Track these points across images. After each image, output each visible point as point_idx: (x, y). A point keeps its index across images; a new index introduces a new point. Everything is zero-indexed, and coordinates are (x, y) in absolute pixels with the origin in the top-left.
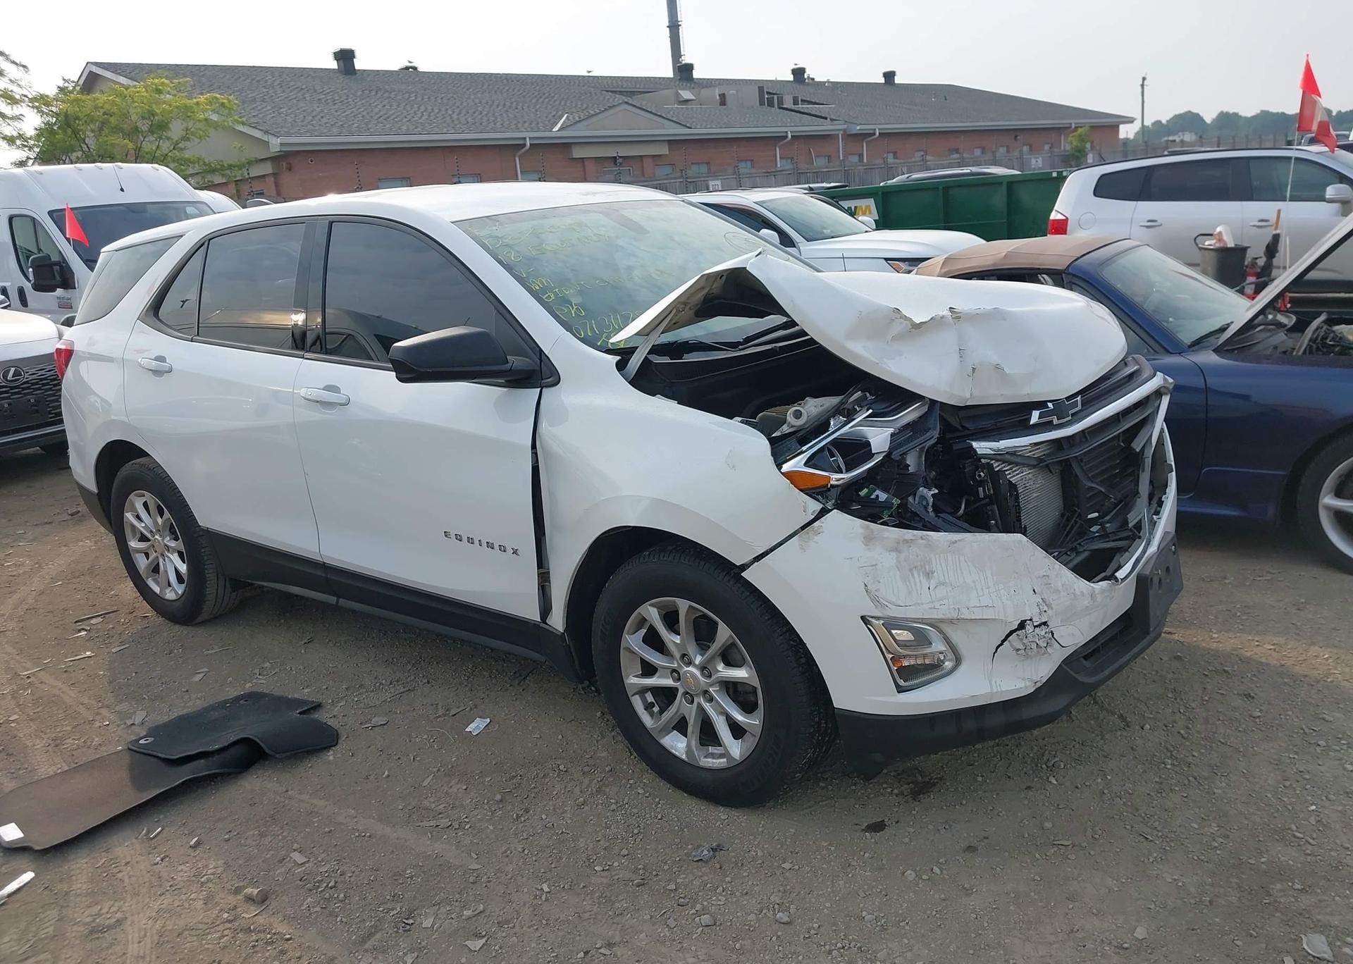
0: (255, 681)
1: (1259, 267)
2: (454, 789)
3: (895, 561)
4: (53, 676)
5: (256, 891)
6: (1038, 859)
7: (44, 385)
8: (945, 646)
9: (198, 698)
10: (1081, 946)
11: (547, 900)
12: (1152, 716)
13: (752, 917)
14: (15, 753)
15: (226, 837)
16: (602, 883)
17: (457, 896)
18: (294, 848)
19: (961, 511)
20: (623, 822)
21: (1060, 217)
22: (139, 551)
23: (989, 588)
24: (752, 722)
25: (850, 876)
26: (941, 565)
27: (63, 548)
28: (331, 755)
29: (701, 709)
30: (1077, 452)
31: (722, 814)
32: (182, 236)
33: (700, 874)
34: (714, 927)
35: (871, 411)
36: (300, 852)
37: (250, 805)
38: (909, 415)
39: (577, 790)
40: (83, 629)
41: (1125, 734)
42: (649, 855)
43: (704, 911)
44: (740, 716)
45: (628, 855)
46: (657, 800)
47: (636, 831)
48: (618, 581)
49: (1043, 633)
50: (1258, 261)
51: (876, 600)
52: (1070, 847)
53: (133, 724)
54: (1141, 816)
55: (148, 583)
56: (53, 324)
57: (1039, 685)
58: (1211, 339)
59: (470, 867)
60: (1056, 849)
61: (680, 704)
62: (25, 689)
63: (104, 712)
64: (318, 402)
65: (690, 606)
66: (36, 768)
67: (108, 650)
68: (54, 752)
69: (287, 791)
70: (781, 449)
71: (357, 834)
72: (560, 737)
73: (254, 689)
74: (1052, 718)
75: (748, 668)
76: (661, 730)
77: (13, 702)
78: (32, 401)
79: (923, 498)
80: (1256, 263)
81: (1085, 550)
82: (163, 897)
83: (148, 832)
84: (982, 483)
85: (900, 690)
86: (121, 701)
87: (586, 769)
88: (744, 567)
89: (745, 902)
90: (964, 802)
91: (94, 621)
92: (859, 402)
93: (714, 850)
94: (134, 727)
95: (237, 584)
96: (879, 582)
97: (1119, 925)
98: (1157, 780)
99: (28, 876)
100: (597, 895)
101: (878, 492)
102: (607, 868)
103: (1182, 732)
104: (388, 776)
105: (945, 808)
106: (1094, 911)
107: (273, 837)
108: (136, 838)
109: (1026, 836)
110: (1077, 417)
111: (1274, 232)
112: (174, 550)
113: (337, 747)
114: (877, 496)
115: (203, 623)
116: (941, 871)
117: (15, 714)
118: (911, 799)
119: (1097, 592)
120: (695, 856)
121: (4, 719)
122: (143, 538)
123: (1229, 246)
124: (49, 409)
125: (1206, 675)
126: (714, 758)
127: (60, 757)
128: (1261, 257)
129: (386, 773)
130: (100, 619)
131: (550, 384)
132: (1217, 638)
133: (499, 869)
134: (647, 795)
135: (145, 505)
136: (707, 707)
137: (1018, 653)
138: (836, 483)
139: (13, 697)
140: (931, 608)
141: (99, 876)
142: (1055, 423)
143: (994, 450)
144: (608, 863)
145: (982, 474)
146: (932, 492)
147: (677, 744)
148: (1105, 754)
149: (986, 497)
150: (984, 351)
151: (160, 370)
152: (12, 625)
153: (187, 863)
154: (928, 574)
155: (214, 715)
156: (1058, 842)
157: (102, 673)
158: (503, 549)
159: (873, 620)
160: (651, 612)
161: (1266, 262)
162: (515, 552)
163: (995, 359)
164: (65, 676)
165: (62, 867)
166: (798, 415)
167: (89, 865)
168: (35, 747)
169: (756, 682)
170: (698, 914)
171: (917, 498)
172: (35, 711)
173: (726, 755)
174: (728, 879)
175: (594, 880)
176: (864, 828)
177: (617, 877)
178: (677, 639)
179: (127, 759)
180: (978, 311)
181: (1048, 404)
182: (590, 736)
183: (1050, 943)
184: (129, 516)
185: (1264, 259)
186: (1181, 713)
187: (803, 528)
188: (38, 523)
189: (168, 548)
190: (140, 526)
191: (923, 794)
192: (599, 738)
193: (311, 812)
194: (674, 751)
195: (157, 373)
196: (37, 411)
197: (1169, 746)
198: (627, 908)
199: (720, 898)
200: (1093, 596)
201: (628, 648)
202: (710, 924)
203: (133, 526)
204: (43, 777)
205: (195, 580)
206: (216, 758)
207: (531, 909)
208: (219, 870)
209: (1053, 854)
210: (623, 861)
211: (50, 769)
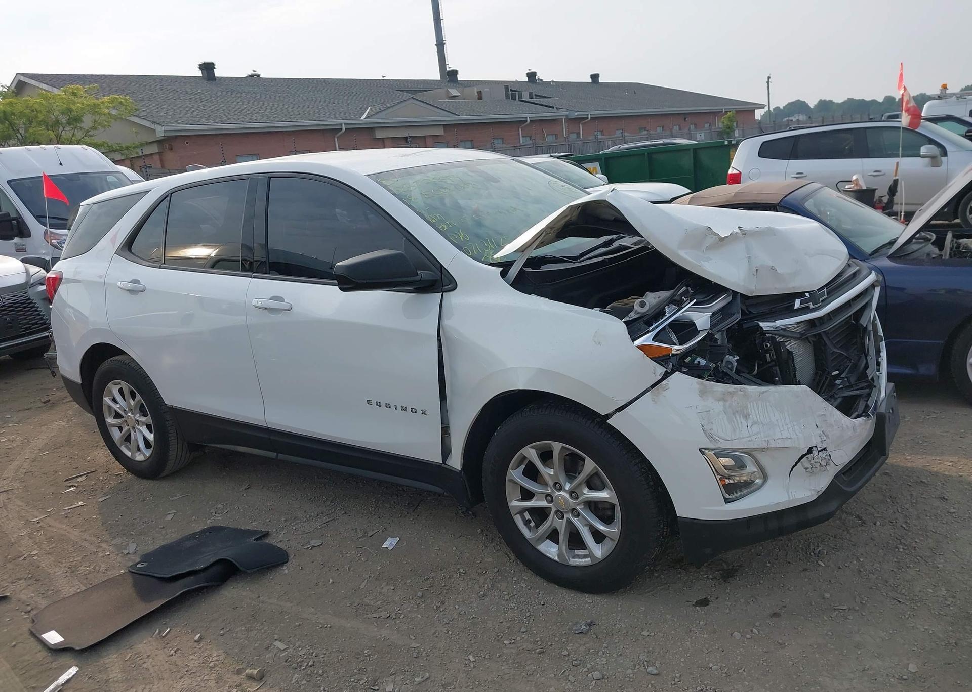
0: (213, 518)
1: (885, 203)
2: (385, 590)
3: (722, 407)
4: (57, 521)
5: (255, 672)
6: (826, 620)
7: (16, 307)
8: (756, 467)
9: (173, 533)
10: (873, 680)
11: (474, 667)
12: (879, 515)
13: (629, 671)
14: (41, 579)
15: (221, 632)
16: (512, 653)
17: (407, 667)
18: (275, 638)
19: (756, 372)
20: (516, 608)
21: (735, 172)
22: (114, 425)
23: (787, 425)
24: (612, 530)
25: (693, 638)
26: (754, 409)
27: (43, 427)
28: (285, 569)
29: (569, 522)
30: (828, 327)
31: (587, 600)
32: (149, 192)
33: (583, 643)
34: (603, 680)
35: (695, 301)
36: (280, 641)
37: (233, 608)
38: (719, 303)
39: (476, 586)
40: (72, 486)
41: (863, 528)
42: (542, 631)
43: (593, 669)
44: (602, 527)
45: (526, 632)
46: (537, 591)
47: (528, 614)
48: (503, 432)
49: (824, 456)
50: (883, 198)
51: (710, 436)
52: (847, 610)
53: (128, 553)
54: (891, 585)
55: (121, 449)
56: (21, 263)
57: (820, 493)
58: (884, 250)
59: (411, 646)
60: (837, 612)
61: (553, 520)
62: (38, 532)
63: (104, 545)
64: (266, 309)
65: (563, 447)
66: (60, 589)
67: (95, 500)
68: (72, 577)
69: (259, 597)
70: (635, 329)
71: (321, 626)
72: (454, 548)
73: (215, 524)
74: (829, 516)
75: (609, 491)
76: (538, 540)
77: (31, 541)
78: (8, 319)
79: (729, 362)
80: (882, 200)
81: (839, 397)
82: (183, 680)
83: (160, 632)
84: (767, 351)
85: (727, 501)
86: (114, 537)
87: (480, 571)
88: (608, 416)
89: (622, 661)
90: (762, 582)
91: (79, 479)
92: (685, 293)
93: (590, 625)
94: (129, 555)
95: (194, 447)
96: (712, 423)
97: (896, 663)
98: (895, 560)
99: (73, 670)
100: (511, 661)
101: (699, 359)
102: (513, 641)
103: (904, 525)
104: (333, 583)
105: (749, 586)
106: (876, 654)
107: (256, 632)
108: (152, 637)
109: (813, 604)
110: (825, 303)
111: (894, 178)
112: (143, 423)
113: (289, 563)
114: (699, 362)
115: (164, 478)
116: (759, 632)
117: (35, 550)
118: (723, 581)
119: (856, 426)
120: (576, 630)
121: (27, 554)
122: (118, 416)
123: (863, 188)
124: (20, 325)
125: (910, 485)
126: (580, 558)
127: (77, 580)
128: (885, 196)
129: (331, 581)
130: (83, 478)
131: (448, 290)
132: (910, 459)
133: (433, 646)
134: (529, 587)
135: (121, 391)
136: (575, 521)
137: (807, 470)
138: (676, 352)
139: (30, 538)
140: (749, 441)
141: (129, 666)
142: (811, 308)
143: (773, 327)
144: (513, 638)
145: (768, 344)
146: (736, 359)
147: (550, 550)
148: (853, 544)
149: (772, 361)
150: (764, 259)
151: (136, 290)
152: (16, 485)
153: (195, 653)
154: (746, 416)
155: (189, 544)
156: (839, 607)
157: (95, 517)
158: (414, 411)
159: (706, 451)
160: (531, 453)
161: (889, 199)
162: (424, 413)
163: (770, 263)
164: (66, 520)
165: (98, 662)
166: (643, 305)
167: (119, 659)
168: (57, 574)
169: (615, 501)
170: (589, 671)
171: (724, 363)
172: (50, 547)
173: (590, 555)
174: (605, 645)
175: (505, 651)
176: (694, 604)
177: (522, 648)
178: (552, 472)
179: (130, 580)
180: (757, 229)
181: (806, 294)
182: (476, 547)
183: (851, 679)
184: (107, 400)
185: (888, 197)
186: (899, 512)
187: (653, 386)
188: (20, 409)
189: (138, 422)
190: (116, 407)
191: (731, 577)
192: (484, 548)
193: (282, 612)
194: (548, 555)
195: (132, 292)
196: (12, 327)
197: (897, 536)
198: (535, 670)
199: (602, 659)
200: (854, 428)
201: (512, 480)
202: (600, 678)
203: (110, 407)
204: (67, 596)
205: (161, 447)
206: (202, 574)
207: (465, 675)
208: (221, 658)
209: (836, 616)
210: (523, 636)
211: (71, 590)
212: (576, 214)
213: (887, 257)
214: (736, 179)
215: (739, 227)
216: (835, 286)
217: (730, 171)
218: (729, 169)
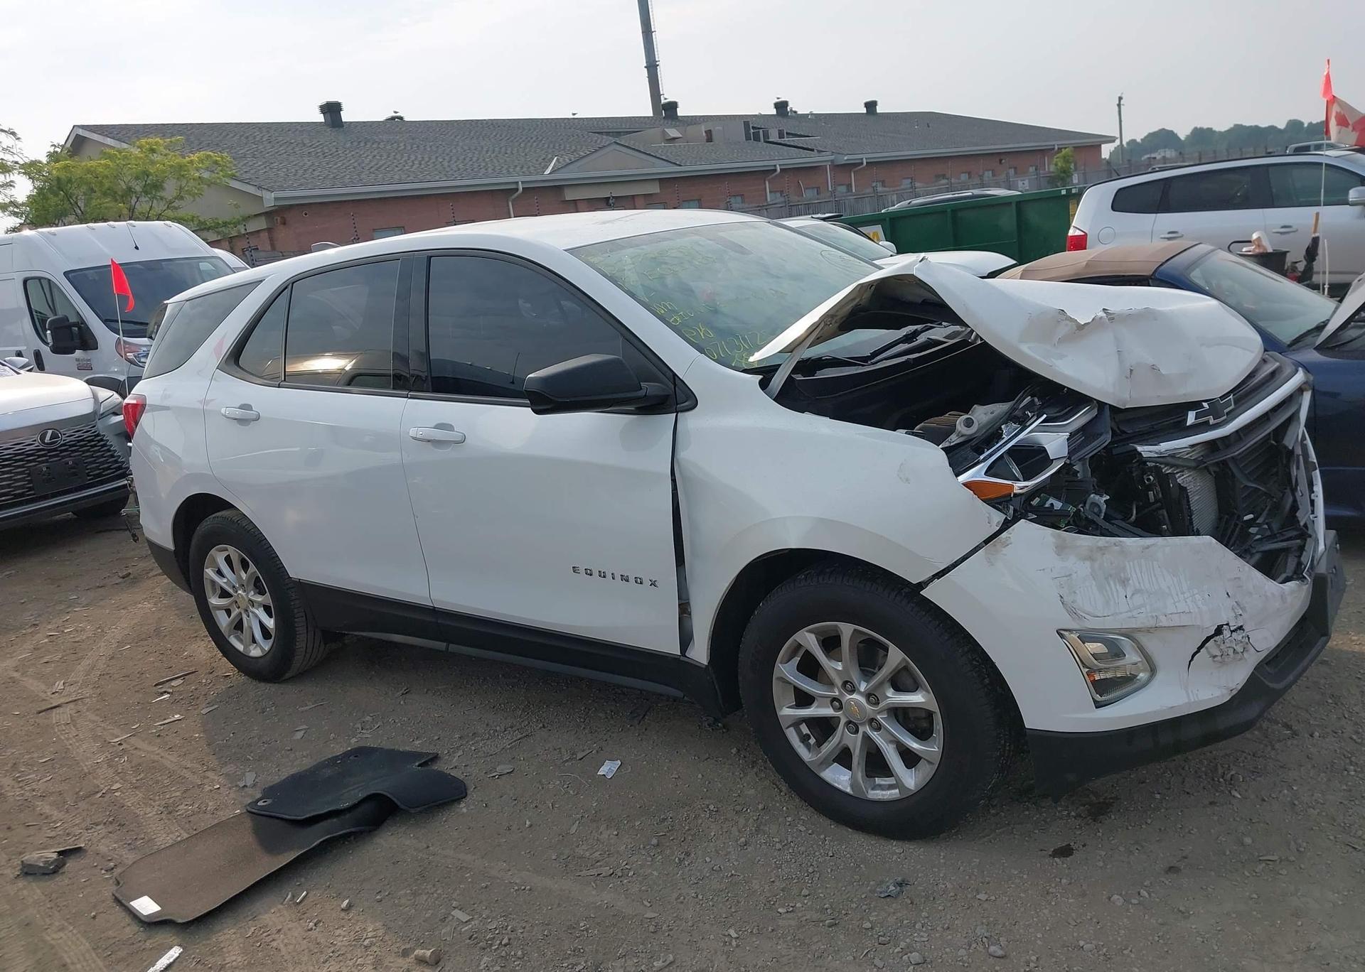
0: (359, 735)
1: (1300, 272)
2: (605, 836)
3: (1090, 570)
4: (146, 742)
5: (428, 953)
6: (1248, 877)
7: (81, 446)
8: (1140, 656)
9: (304, 757)
10: (1324, 964)
11: (738, 946)
12: (1317, 723)
13: (962, 952)
14: (127, 823)
15: (378, 897)
16: (790, 926)
17: (641, 946)
18: (453, 905)
19: (1134, 517)
20: (793, 860)
21: (1078, 233)
22: (219, 608)
23: (1183, 593)
24: (931, 749)
25: (1053, 903)
26: (1135, 571)
27: (122, 611)
28: (463, 807)
29: (867, 738)
30: (1237, 451)
31: (895, 850)
32: (261, 281)
33: (892, 910)
34: (925, 965)
35: (1045, 416)
36: (460, 910)
37: (393, 863)
38: (1080, 419)
39: (734, 830)
40: (165, 692)
41: (1295, 742)
42: (832, 894)
43: (908, 950)
44: (915, 744)
45: (809, 895)
46: (822, 837)
47: (811, 870)
48: (767, 609)
49: (1240, 638)
50: (1297, 265)
51: (1073, 612)
52: (1278, 862)
53: (245, 786)
54: (1340, 825)
55: (230, 640)
56: (87, 385)
57: (1235, 692)
58: (1309, 339)
59: (645, 916)
60: (1264, 865)
61: (842, 735)
62: (120, 757)
63: (210, 774)
64: (429, 441)
65: (855, 630)
66: (153, 837)
67: (196, 712)
68: (169, 819)
69: (428, 847)
70: (959, 459)
71: (516, 888)
72: (700, 776)
73: (362, 744)
74: (1248, 725)
75: (924, 692)
76: (821, 763)
77: (111, 771)
78: (70, 463)
79: (1095, 504)
80: (1296, 268)
81: (1257, 552)
82: (327, 965)
83: (293, 896)
84: (1149, 488)
85: (1098, 705)
86: (225, 764)
87: (738, 808)
88: (922, 585)
89: (950, 937)
90: (1149, 821)
91: (174, 683)
92: (1030, 406)
93: (900, 885)
94: (246, 789)
95: (330, 636)
96: (1075, 593)
97: (1358, 940)
98: (1345, 787)
99: (175, 952)
100: (789, 938)
101: (1051, 500)
102: (791, 909)
103: (1354, 737)
104: (531, 826)
105: (1130, 828)
106: (1325, 926)
107: (427, 896)
108: (282, 904)
109: (1228, 853)
110: (1232, 416)
111: (1313, 236)
112: (260, 604)
113: (468, 798)
114: (1052, 504)
115: (286, 681)
116: (1149, 894)
117: (116, 782)
118: (1090, 821)
119: (1286, 593)
120: (881, 893)
121: (106, 788)
122: (224, 594)
123: (1269, 251)
124: (87, 471)
125: (1359, 678)
126: (883, 790)
127: (176, 825)
128: (1300, 261)
129: (528, 823)
130: (180, 681)
131: (686, 408)
132: (1358, 640)
133: (676, 917)
134: (810, 832)
135: (228, 560)
136: (875, 736)
137: (1216, 659)
138: (1020, 491)
139: (110, 766)
140: (1130, 617)
141: (253, 946)
142: (1211, 424)
143: (1156, 453)
144: (791, 905)
145: (1151, 477)
146: (1104, 499)
147: (840, 778)
148: (1282, 765)
149: (1157, 501)
150: (1140, 353)
151: (246, 418)
152: (88, 691)
153: (343, 926)
154: (1124, 582)
155: (328, 772)
156: (1265, 858)
157: (197, 735)
158: (639, 581)
159: (1066, 633)
160: (808, 639)
161: (1306, 266)
162: (653, 584)
163: (1151, 361)
164: (158, 740)
165: (209, 939)
166: (969, 423)
167: (238, 936)
168: (147, 816)
169: (934, 707)
170: (905, 951)
171: (1087, 506)
172: (138, 778)
173: (899, 785)
174: (924, 914)
175: (781, 922)
176: (1050, 853)
177: (805, 918)
178: (839, 666)
179: (248, 823)
180: (1130, 312)
181: (1204, 404)
182: (731, 774)
183: (1290, 963)
184: (209, 572)
185: (1304, 263)
186: (1345, 718)
187: (987, 542)
188: (90, 587)
189: (252, 603)
190: (221, 582)
191: (1103, 815)
192: (742, 776)
193: (461, 868)
194: (836, 785)
195: (242, 421)
196: (75, 474)
197: (1345, 753)
198: (825, 950)
199: (922, 934)
200: (1283, 597)
201: (782, 678)
202: (920, 962)
203: (213, 582)
204: (163, 846)
205: (285, 637)
206: (348, 816)
207: (724, 956)
208: (380, 933)
209: (1263, 870)
210: (806, 901)
211: (168, 838)
212: (867, 295)
213: (1314, 349)
214: (1080, 243)
215: (1104, 309)
216: (1245, 392)
217: (1071, 232)
218: (1069, 229)
